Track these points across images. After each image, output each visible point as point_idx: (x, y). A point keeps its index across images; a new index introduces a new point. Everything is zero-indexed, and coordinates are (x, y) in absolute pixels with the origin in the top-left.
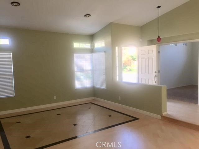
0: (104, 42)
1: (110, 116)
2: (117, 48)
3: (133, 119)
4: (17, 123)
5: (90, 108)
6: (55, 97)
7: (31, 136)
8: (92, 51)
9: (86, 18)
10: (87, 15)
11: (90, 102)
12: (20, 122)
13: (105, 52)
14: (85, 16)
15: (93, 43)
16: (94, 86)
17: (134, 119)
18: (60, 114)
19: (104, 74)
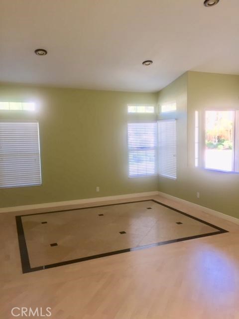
0: (175, 104)
1: (179, 223)
2: (196, 113)
3: (217, 230)
4: (43, 223)
5: (150, 208)
6: (98, 189)
7: (58, 244)
8: (156, 118)
9: (145, 67)
10: (148, 62)
11: (151, 199)
12: (46, 223)
13: (176, 119)
14: (144, 63)
15: (159, 105)
16: (158, 174)
17: (219, 231)
18: (102, 215)
19: (174, 156)
